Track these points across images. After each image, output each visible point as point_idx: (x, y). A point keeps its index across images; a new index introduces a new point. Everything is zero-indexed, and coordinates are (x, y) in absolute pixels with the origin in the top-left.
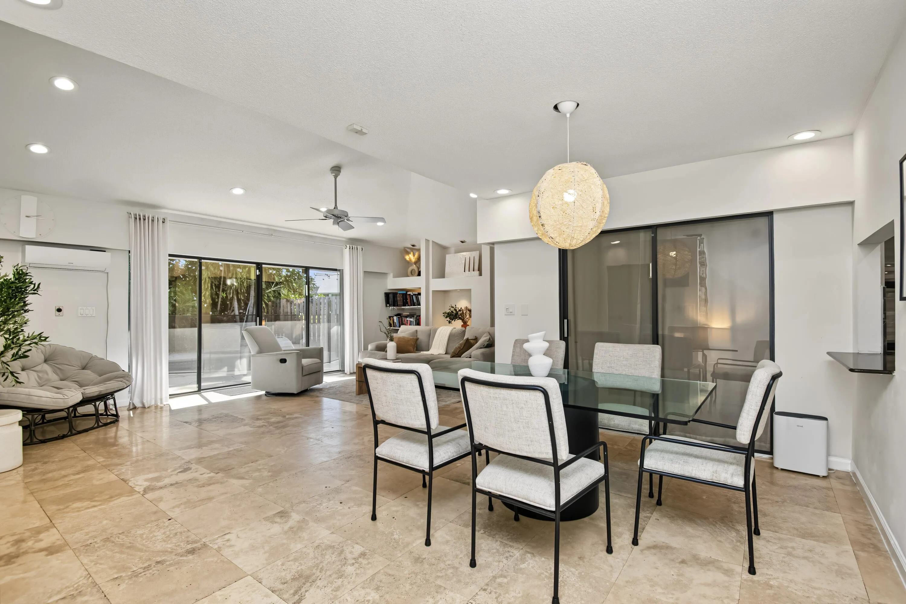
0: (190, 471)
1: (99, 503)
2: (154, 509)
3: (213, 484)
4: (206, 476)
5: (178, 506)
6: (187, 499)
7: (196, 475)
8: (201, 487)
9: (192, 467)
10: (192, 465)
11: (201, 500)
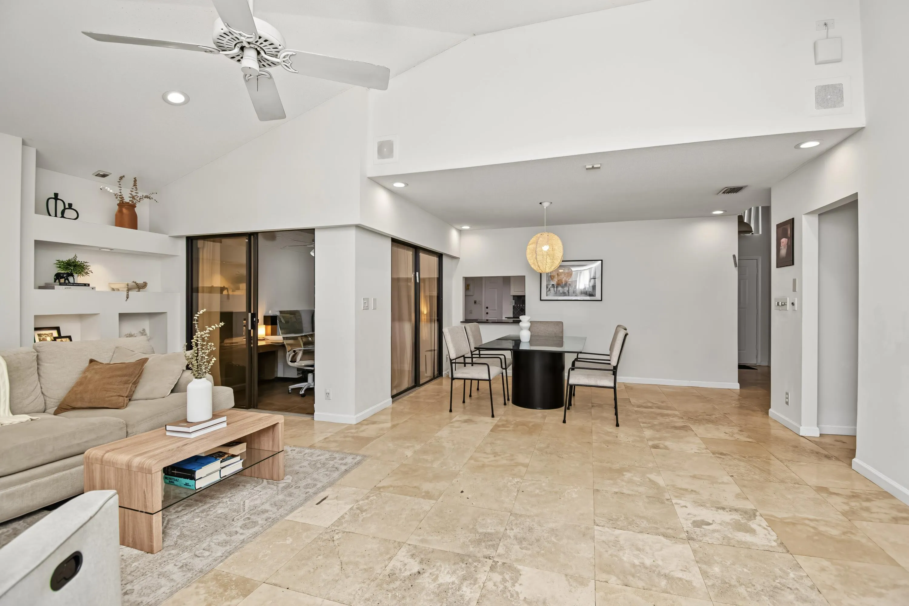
0: (695, 519)
1: (807, 522)
2: (745, 489)
3: (681, 489)
4: (682, 503)
5: (723, 483)
6: (713, 485)
7: (691, 509)
8: (695, 491)
9: (690, 525)
10: (688, 529)
11: (702, 479)
